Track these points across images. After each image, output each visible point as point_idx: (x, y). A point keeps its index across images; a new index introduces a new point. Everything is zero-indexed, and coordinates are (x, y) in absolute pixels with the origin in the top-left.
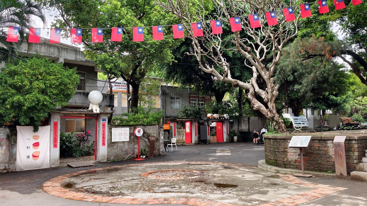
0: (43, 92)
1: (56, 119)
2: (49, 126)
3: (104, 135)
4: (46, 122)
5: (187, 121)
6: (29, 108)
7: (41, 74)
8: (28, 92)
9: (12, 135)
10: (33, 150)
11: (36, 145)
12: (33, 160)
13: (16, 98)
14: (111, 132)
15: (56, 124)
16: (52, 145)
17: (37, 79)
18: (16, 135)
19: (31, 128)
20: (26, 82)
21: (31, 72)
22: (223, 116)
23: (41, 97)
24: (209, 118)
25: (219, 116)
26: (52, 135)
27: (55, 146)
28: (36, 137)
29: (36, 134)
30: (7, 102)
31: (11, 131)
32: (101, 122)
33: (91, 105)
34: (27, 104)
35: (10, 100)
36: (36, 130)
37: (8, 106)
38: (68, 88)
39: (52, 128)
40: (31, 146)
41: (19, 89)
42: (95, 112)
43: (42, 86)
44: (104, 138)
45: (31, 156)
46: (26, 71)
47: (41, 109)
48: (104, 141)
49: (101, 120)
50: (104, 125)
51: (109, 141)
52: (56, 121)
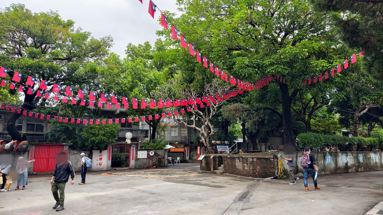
0: (104, 135)
1: (110, 147)
2: (107, 150)
3: (133, 154)
4: (105, 148)
5: (198, 146)
6: (97, 143)
7: (103, 127)
8: (98, 136)
9: (90, 154)
10: (99, 162)
11: (101, 159)
12: (99, 166)
13: (93, 138)
14: (137, 153)
15: (110, 149)
16: (108, 159)
17: (102, 130)
18: (92, 154)
19: (99, 151)
20: (97, 132)
21: (99, 127)
22: (223, 142)
23: (103, 138)
24: (213, 144)
25: (220, 143)
26: (108, 155)
27: (109, 160)
28: (101, 155)
29: (101, 154)
30: (89, 140)
31: (90, 152)
32: (132, 148)
33: (126, 140)
34: (97, 141)
35: (90, 139)
36: (101, 152)
37: (89, 142)
38: (115, 133)
39: (108, 151)
40: (99, 159)
41: (94, 135)
42: (128, 143)
43: (103, 133)
44: (133, 156)
45: (98, 164)
46: (97, 127)
47: (103, 143)
48: (133, 157)
49: (132, 147)
50: (133, 150)
51: (136, 158)
52: (110, 148)
